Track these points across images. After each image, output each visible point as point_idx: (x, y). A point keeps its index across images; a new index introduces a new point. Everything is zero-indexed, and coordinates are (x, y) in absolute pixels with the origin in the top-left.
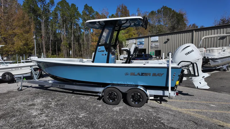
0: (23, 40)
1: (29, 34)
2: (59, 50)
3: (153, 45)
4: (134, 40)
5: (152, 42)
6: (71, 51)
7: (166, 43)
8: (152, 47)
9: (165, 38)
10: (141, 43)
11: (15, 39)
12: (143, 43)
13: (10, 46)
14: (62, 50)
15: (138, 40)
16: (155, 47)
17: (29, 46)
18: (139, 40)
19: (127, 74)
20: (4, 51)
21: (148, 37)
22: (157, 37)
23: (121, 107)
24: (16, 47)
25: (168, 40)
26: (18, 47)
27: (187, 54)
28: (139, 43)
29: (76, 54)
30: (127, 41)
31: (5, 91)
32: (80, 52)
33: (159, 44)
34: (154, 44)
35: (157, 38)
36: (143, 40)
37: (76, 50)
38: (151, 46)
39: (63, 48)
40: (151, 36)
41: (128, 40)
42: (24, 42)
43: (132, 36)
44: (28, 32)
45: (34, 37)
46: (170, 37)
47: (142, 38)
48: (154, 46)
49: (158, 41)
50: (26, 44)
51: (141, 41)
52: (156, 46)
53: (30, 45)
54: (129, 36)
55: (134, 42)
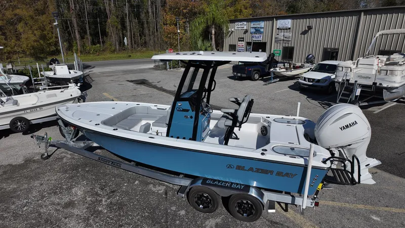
0: (37, 30)
1: (44, 16)
2: (105, 34)
3: (281, 36)
4: (245, 23)
5: (278, 29)
6: (125, 38)
7: (304, 33)
8: (277, 41)
9: (304, 23)
10: (257, 31)
11: (20, 27)
12: (262, 30)
13: (13, 42)
14: (110, 34)
15: (252, 25)
16: (283, 40)
17: (48, 40)
18: (254, 23)
19: (230, 167)
20: (5, 53)
21: (271, 19)
22: (290, 21)
23: (219, 220)
24: (25, 45)
25: (310, 28)
26: (29, 45)
27: (343, 128)
28: (253, 30)
29: (135, 41)
30: (230, 25)
31: (20, 161)
32: (143, 38)
33: (290, 35)
34: (283, 33)
35: (288, 23)
36: (262, 24)
37: (134, 34)
38: (276, 38)
39: (110, 30)
40: (278, 18)
41: (233, 21)
42: (38, 33)
43: (241, 11)
44: (42, 12)
45: (55, 24)
46: (313, 22)
47: (260, 21)
48: (282, 38)
49: (290, 28)
50: (43, 37)
51: (258, 26)
52: (285, 39)
53: (50, 38)
54: (235, 11)
55: (245, 28)
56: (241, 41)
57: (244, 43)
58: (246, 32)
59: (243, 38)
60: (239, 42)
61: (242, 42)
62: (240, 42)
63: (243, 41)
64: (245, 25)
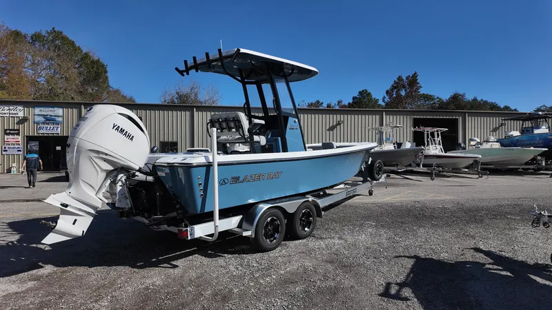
4: (21, 108)
10: (49, 120)
12: (60, 119)
15: (37, 111)
18: (42, 109)
21: (77, 106)
28: (42, 119)
36: (59, 111)
40: (87, 105)
47: (53, 107)
51: (51, 113)
55: (21, 114)
56: (13, 134)
57: (20, 138)
58: (24, 120)
59: (19, 130)
60: (6, 137)
61: (16, 136)
62: (11, 137)
63: (18, 134)
64: (20, 112)
